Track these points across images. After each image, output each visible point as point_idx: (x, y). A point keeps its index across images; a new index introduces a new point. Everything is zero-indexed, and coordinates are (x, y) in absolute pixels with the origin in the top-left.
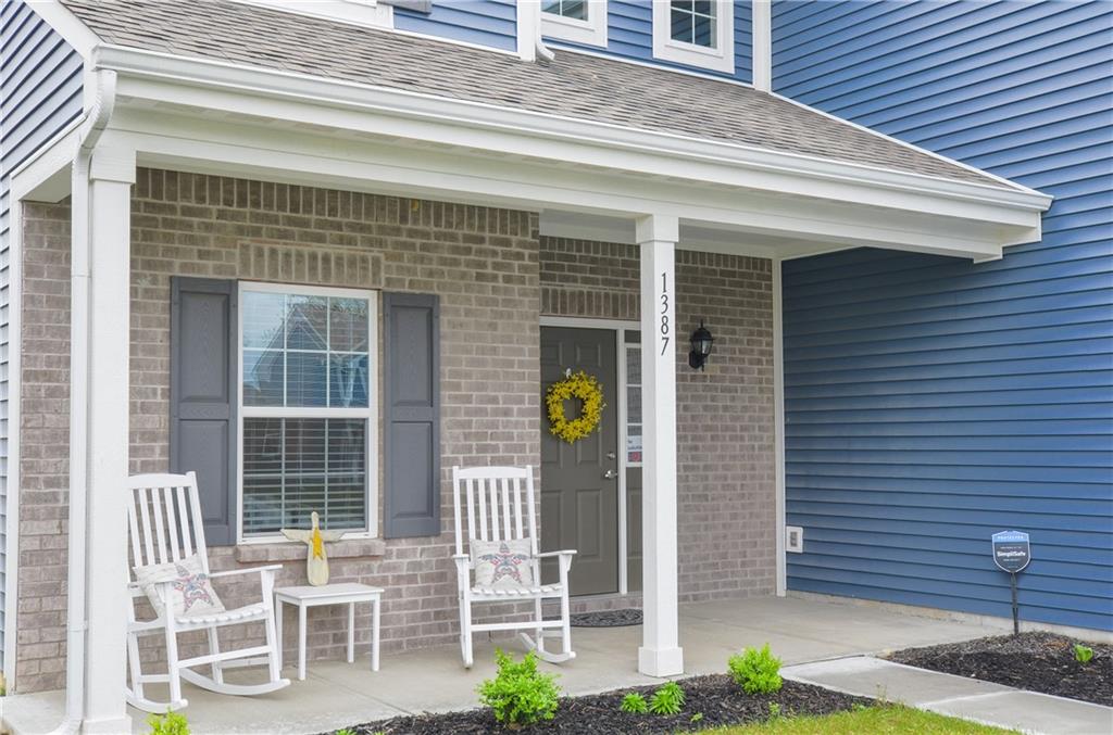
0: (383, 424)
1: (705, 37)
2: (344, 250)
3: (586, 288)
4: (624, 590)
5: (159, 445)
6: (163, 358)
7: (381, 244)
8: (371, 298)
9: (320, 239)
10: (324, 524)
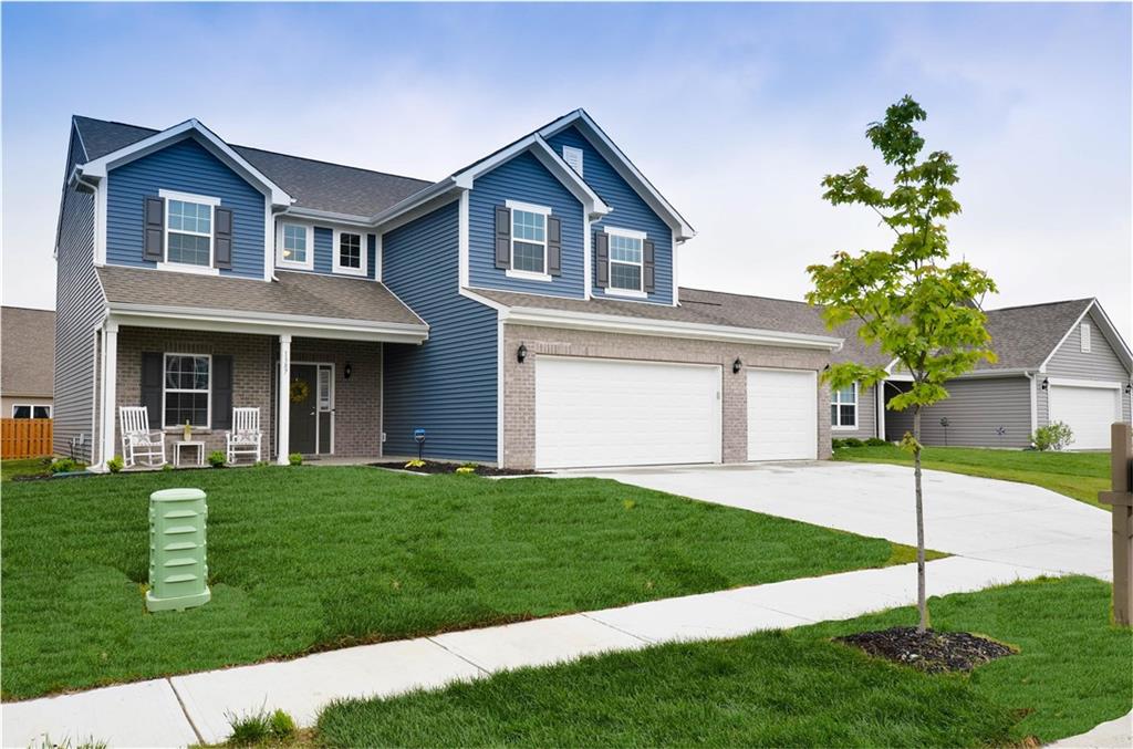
0: (213, 395)
1: (356, 264)
2: (200, 342)
4: (317, 452)
5: (138, 399)
6: (139, 375)
7: (212, 341)
8: (210, 357)
9: (192, 340)
10: (191, 424)
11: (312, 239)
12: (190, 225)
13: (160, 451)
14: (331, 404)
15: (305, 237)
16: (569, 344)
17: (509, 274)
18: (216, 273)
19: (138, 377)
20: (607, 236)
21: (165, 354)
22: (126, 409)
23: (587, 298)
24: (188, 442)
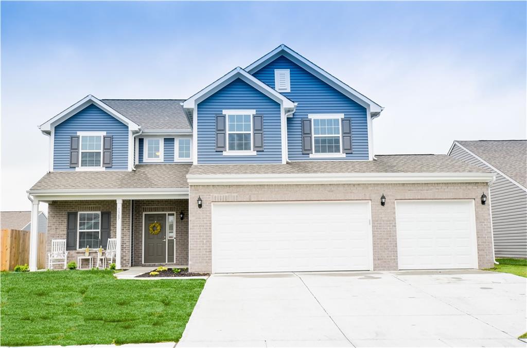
0: (101, 232)
1: (188, 155)
2: (95, 206)
3: (156, 207)
4: (167, 261)
6: (66, 223)
7: (101, 204)
9: (91, 204)
10: (90, 247)
11: (163, 145)
12: (91, 147)
13: (64, 262)
14: (174, 235)
15: (159, 144)
16: (236, 194)
17: (225, 153)
18: (104, 169)
19: (65, 224)
20: (310, 121)
21: (79, 213)
22: (55, 241)
23: (284, 162)
24: (86, 256)
